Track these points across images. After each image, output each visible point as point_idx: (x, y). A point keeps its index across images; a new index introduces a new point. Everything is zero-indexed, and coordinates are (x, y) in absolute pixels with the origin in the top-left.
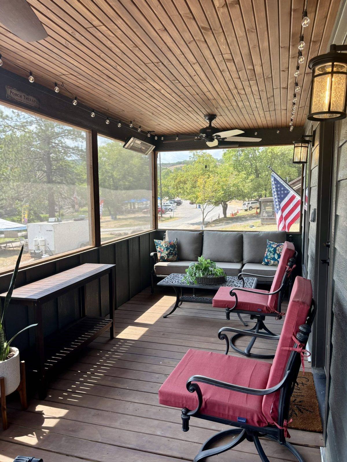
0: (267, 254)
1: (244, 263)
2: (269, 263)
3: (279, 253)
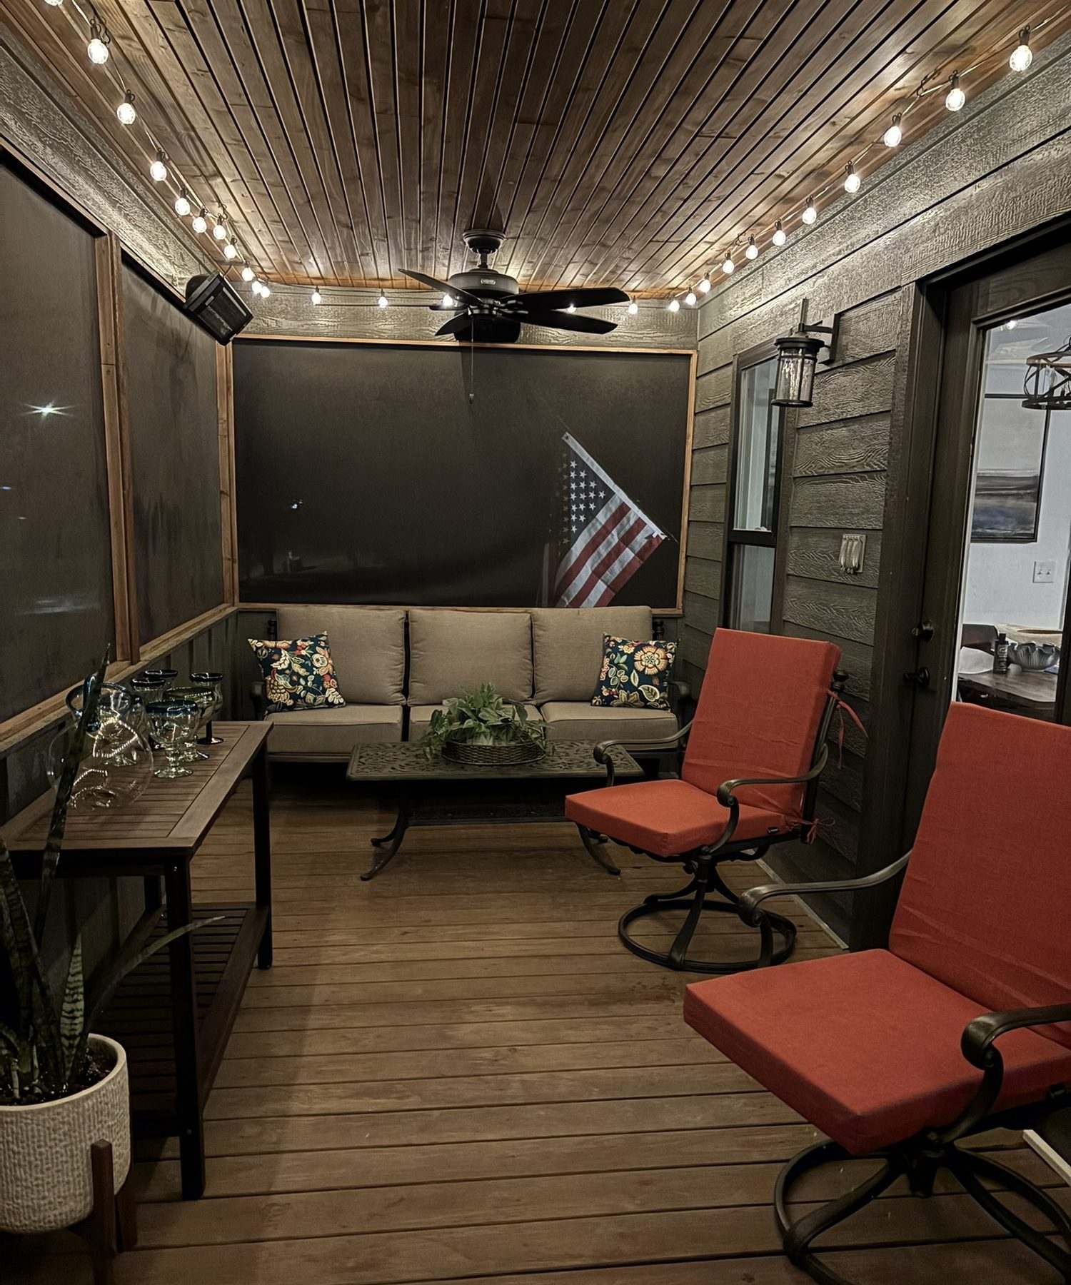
1: (540, 701)
2: (615, 698)
3: (641, 670)
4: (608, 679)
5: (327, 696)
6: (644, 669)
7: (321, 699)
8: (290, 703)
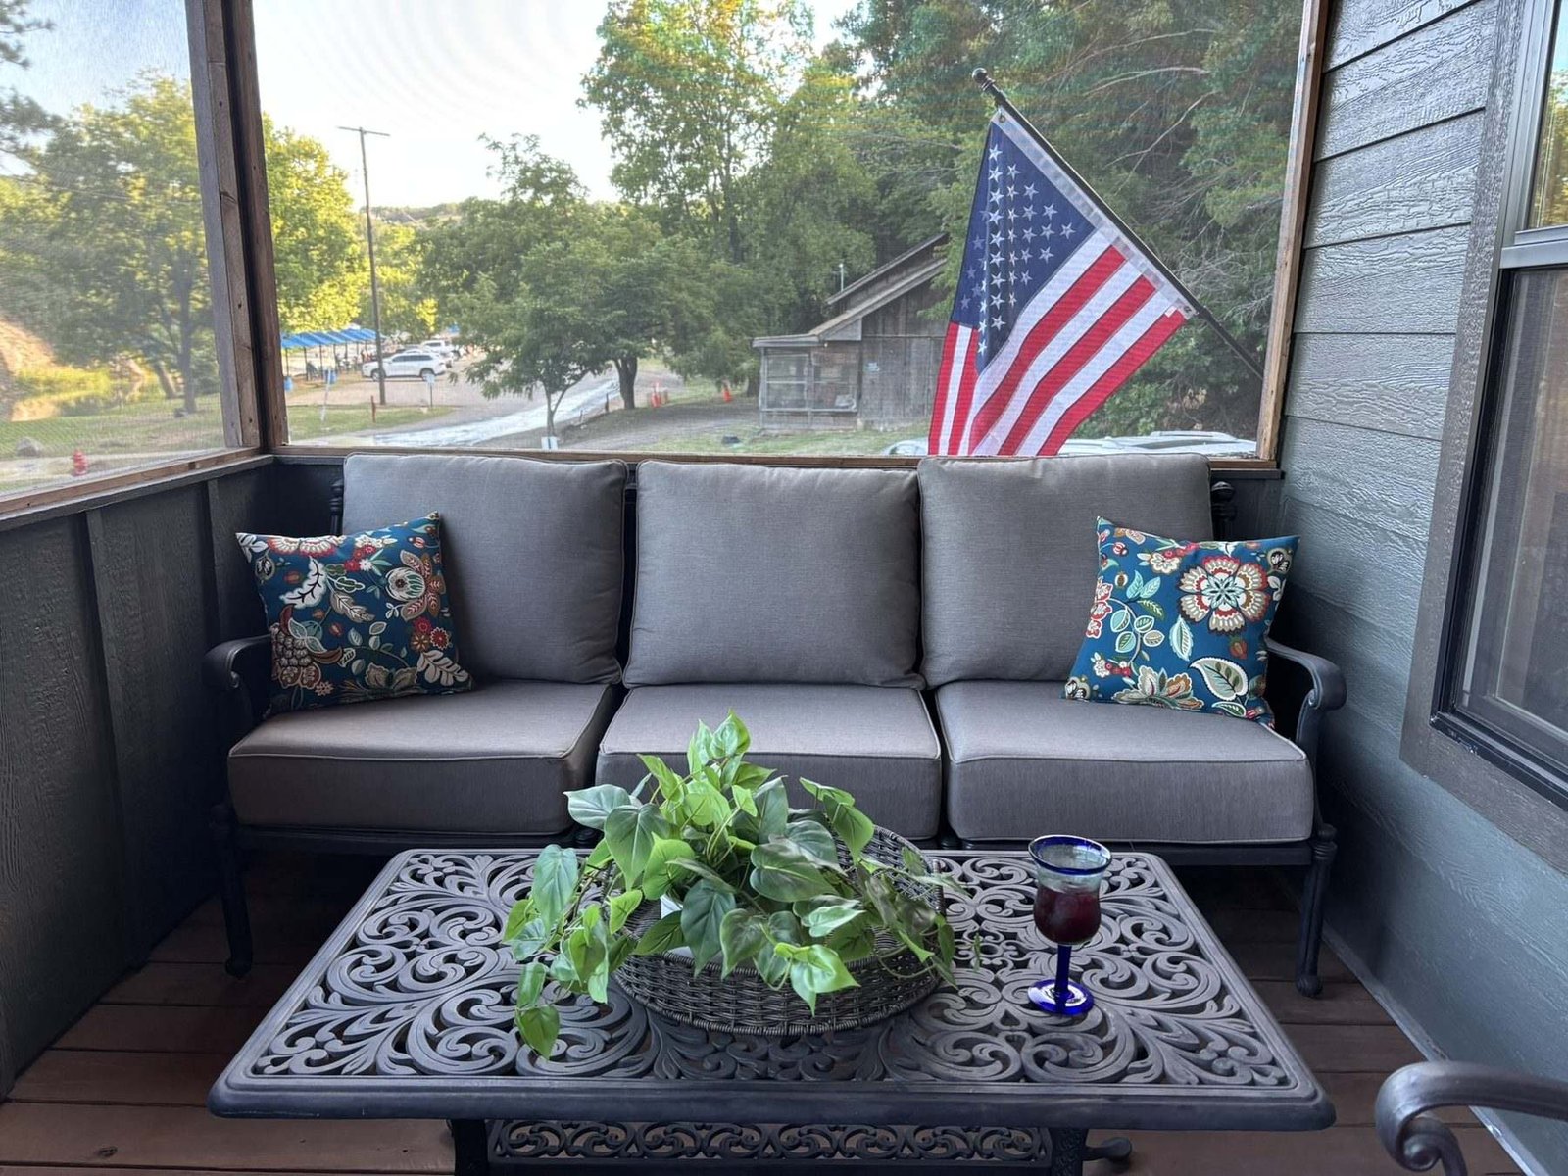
0: (1107, 621)
1: (934, 681)
2: (1127, 686)
3: (1201, 616)
4: (1109, 637)
5: (420, 669)
6: (1209, 617)
7: (405, 676)
8: (325, 688)
